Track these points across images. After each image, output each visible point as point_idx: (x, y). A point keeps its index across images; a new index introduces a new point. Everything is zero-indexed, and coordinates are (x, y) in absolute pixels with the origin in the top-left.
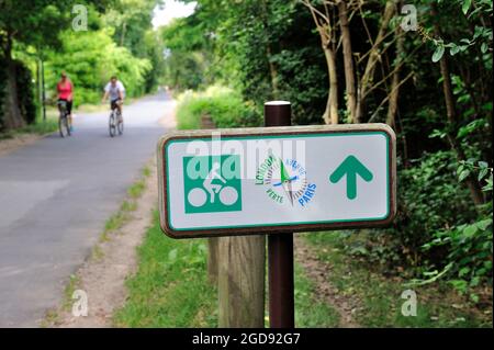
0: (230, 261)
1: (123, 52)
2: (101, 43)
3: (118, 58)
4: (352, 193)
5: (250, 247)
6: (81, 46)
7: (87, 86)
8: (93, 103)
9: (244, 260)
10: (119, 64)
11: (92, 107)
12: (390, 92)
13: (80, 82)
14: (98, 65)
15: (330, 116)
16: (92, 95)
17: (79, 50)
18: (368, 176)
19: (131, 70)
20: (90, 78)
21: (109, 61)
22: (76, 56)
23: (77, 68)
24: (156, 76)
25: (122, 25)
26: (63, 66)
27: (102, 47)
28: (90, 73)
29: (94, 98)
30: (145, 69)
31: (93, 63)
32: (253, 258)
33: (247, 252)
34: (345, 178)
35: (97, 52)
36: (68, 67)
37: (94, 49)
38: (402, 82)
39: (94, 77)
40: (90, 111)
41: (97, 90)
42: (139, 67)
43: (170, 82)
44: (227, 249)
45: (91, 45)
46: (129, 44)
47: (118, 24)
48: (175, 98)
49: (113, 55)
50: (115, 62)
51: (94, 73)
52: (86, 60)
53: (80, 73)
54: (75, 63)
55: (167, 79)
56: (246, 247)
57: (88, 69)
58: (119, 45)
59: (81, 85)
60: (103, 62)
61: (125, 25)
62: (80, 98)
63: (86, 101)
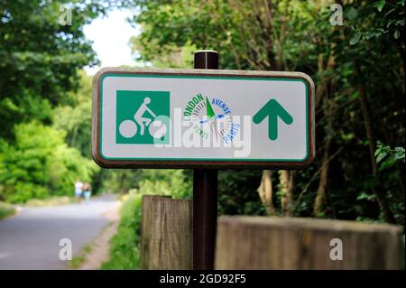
0: (160, 257)
1: (73, 153)
2: (52, 142)
3: (68, 158)
4: (273, 134)
5: (180, 245)
6: (33, 144)
7: (36, 182)
8: (41, 198)
9: (174, 256)
10: (69, 164)
11: (40, 202)
12: (321, 165)
13: (29, 178)
14: (48, 163)
15: (264, 190)
16: (40, 190)
17: (31, 148)
18: (288, 119)
19: (79, 170)
20: (39, 175)
21: (59, 161)
22: (28, 153)
23: (28, 164)
24: (103, 180)
25: (73, 129)
26: (14, 162)
27: (54, 146)
28: (39, 170)
29: (42, 193)
30: (93, 170)
31: (43, 161)
32: (183, 255)
33: (177, 250)
34: (267, 119)
35: (48, 150)
36: (20, 163)
37: (45, 147)
38: (332, 157)
39: (44, 174)
40: (37, 206)
41: (46, 186)
42: (88, 168)
43: (116, 186)
44: (158, 246)
45: (43, 144)
46: (79, 146)
47: (70, 127)
48: (119, 199)
49: (63, 154)
50: (65, 162)
51: (43, 170)
52: (37, 157)
53: (31, 170)
54: (27, 160)
55: (113, 184)
56: (176, 243)
57: (39, 165)
58: (70, 146)
59: (30, 181)
60: (53, 162)
61: (76, 129)
62: (29, 193)
63: (34, 196)
